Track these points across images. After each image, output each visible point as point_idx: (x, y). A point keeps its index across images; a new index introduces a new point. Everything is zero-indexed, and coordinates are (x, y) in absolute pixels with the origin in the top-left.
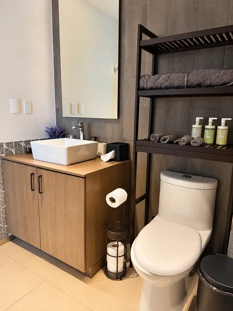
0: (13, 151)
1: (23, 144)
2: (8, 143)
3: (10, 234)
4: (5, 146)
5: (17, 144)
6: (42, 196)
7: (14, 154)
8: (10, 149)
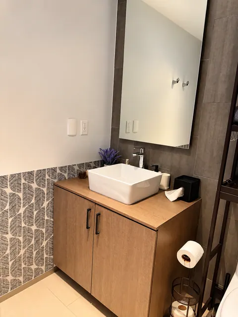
0: (66, 175)
1: (76, 168)
2: (62, 167)
3: (55, 266)
4: (58, 171)
5: (71, 168)
6: (98, 238)
7: (67, 178)
8: (63, 174)
